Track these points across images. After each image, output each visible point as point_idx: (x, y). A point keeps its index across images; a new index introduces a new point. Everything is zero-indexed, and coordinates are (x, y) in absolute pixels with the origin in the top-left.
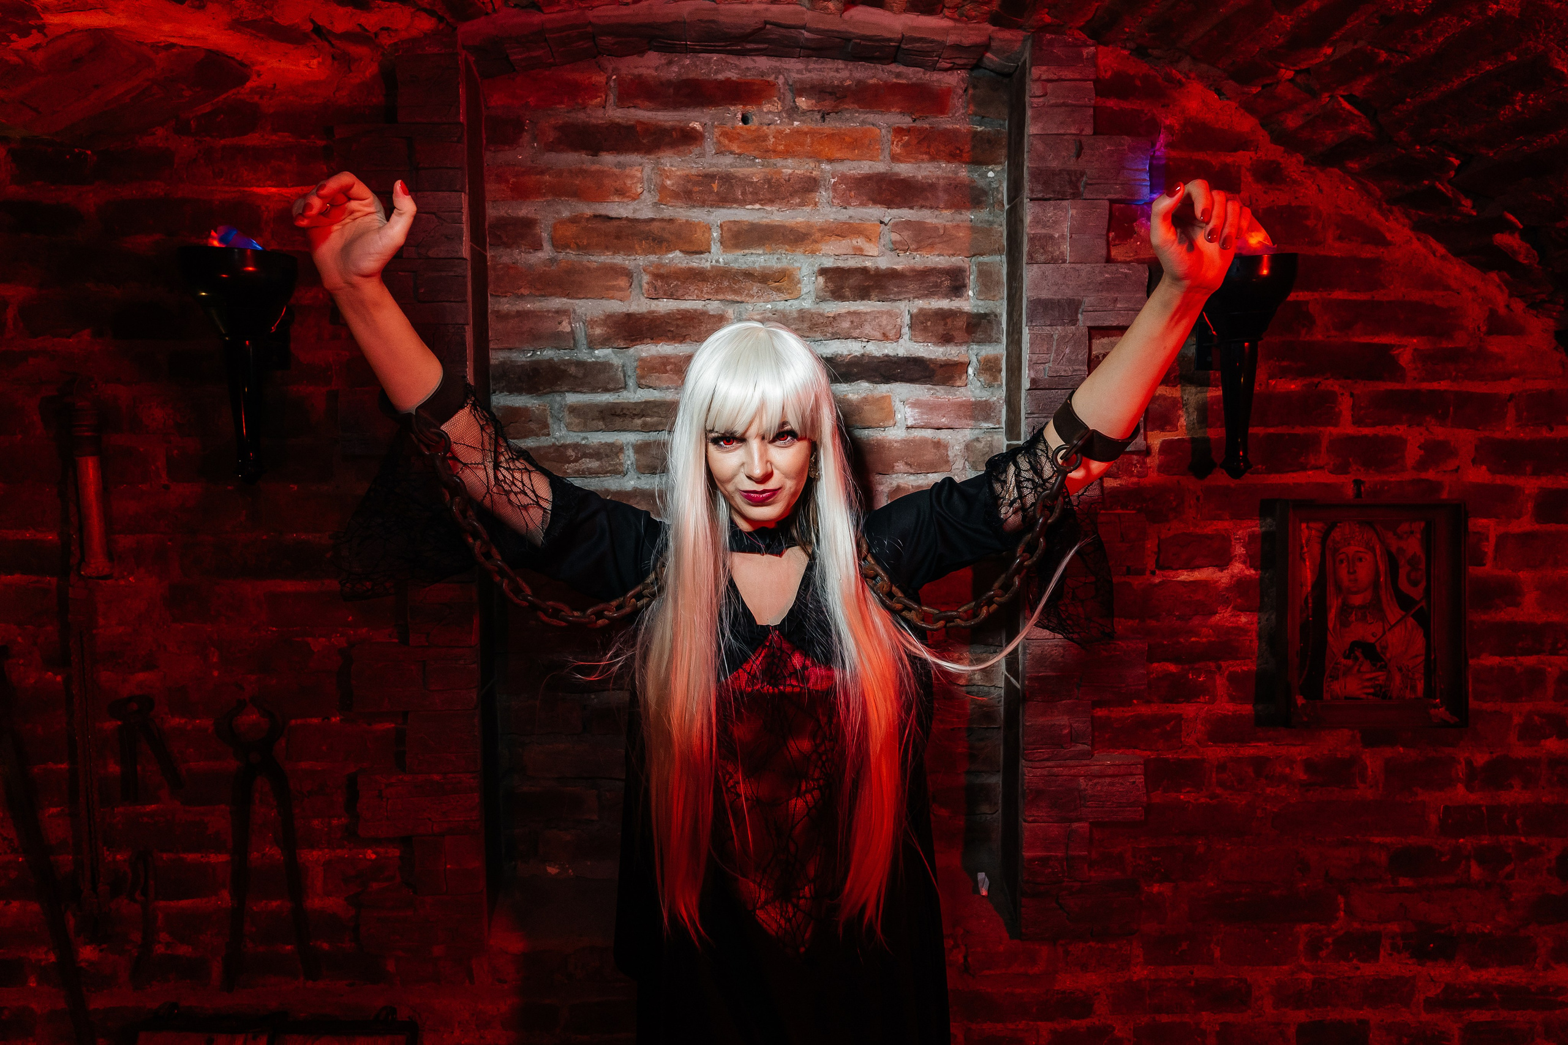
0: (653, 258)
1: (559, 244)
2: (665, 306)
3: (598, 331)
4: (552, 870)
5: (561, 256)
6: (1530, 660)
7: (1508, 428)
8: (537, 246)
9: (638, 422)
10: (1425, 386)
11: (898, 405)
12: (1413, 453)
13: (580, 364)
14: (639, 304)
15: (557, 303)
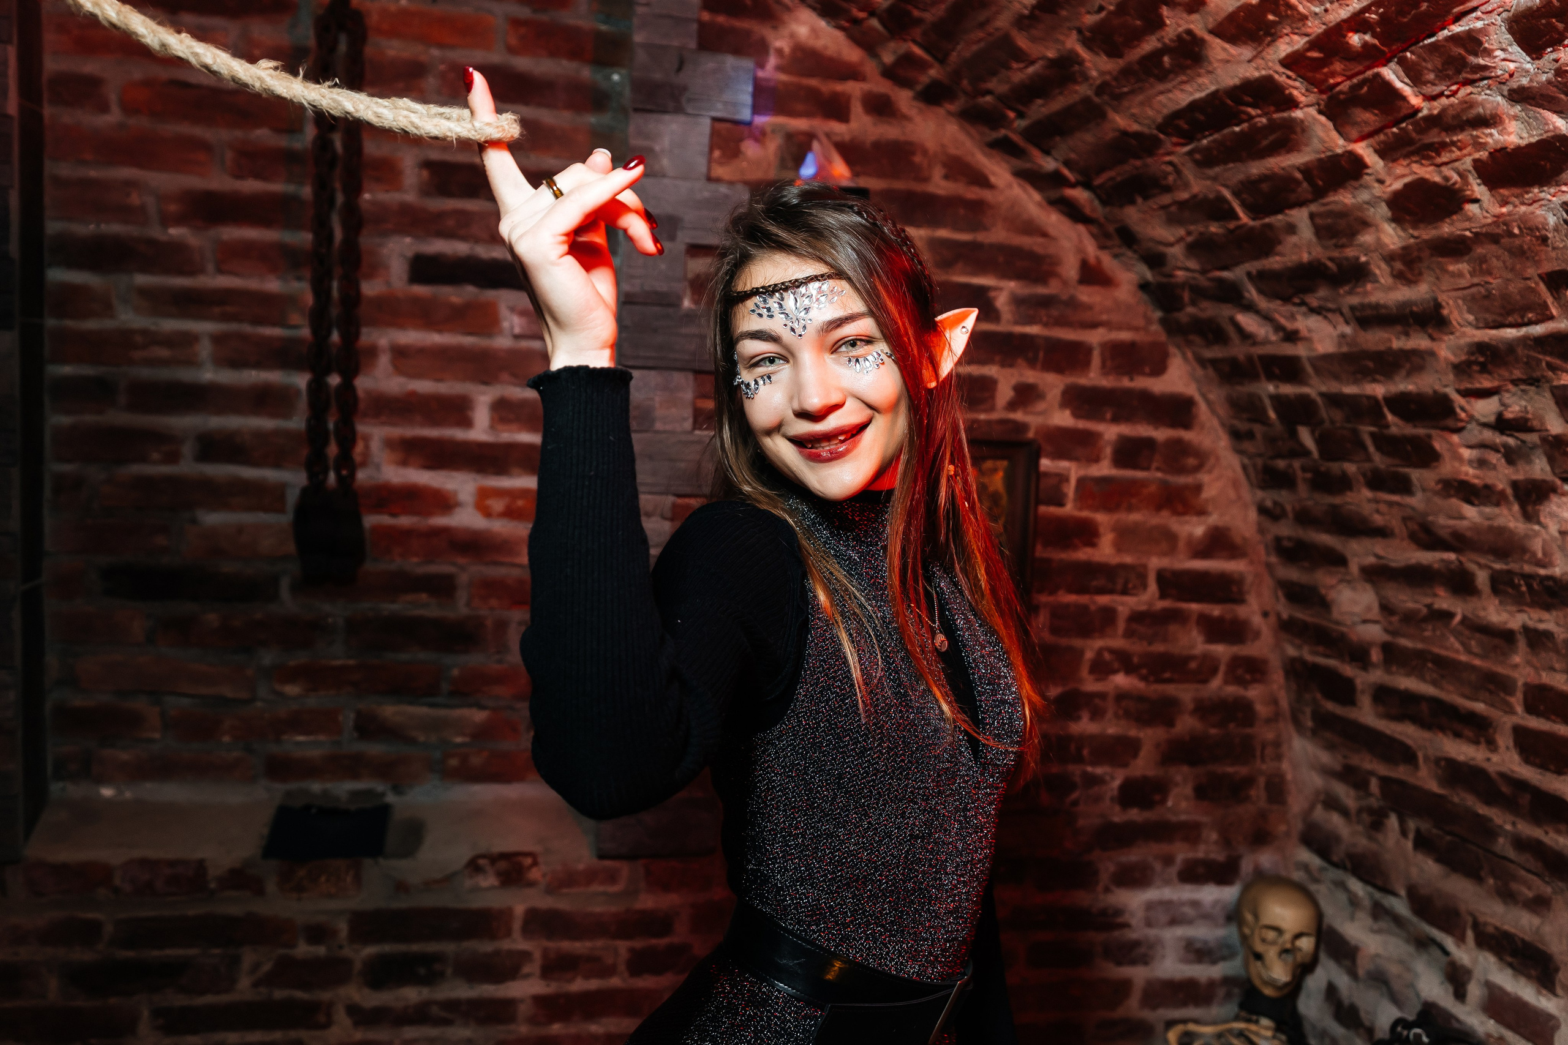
0: (238, 134)
1: (129, 108)
2: (251, 186)
3: (173, 208)
4: (107, 792)
5: (133, 121)
6: (1103, 600)
7: (1092, 375)
8: (104, 108)
9: (217, 310)
10: (1019, 329)
11: (504, 311)
12: (1004, 393)
13: (152, 242)
14: (219, 181)
15: (126, 172)
